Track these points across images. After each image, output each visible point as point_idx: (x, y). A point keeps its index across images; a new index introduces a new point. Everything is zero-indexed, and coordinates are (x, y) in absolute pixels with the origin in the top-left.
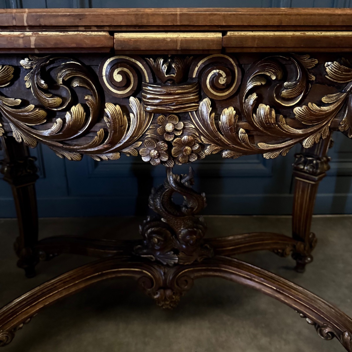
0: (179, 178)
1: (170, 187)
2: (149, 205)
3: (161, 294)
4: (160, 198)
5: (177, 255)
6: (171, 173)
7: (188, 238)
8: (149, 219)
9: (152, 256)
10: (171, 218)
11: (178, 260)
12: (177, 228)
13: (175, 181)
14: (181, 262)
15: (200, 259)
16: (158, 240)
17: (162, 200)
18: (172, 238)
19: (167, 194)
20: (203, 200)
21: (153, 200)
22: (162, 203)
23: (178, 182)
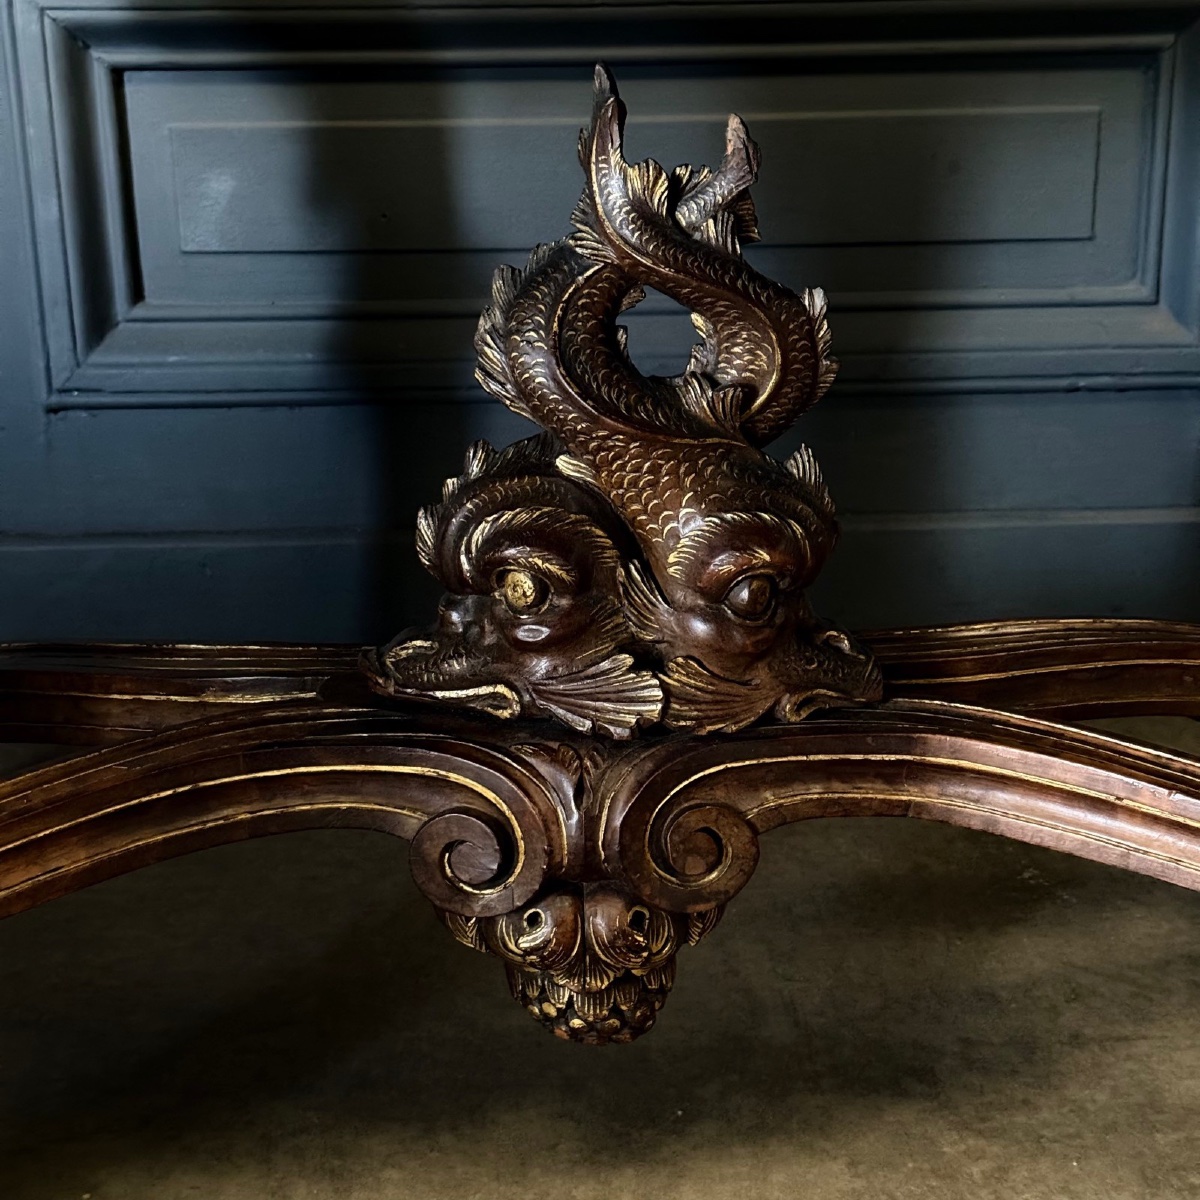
0: (662, 187)
1: (611, 254)
2: (479, 375)
3: (557, 924)
4: (549, 321)
5: (655, 676)
6: (615, 158)
7: (723, 564)
8: (475, 468)
9: (501, 689)
10: (618, 442)
11: (666, 702)
12: (654, 515)
13: (640, 209)
14: (678, 718)
15: (798, 709)
16: (541, 580)
17: (559, 334)
18: (621, 571)
19: (589, 295)
20: (811, 335)
21: (504, 337)
22: (562, 353)
23: (657, 214)
